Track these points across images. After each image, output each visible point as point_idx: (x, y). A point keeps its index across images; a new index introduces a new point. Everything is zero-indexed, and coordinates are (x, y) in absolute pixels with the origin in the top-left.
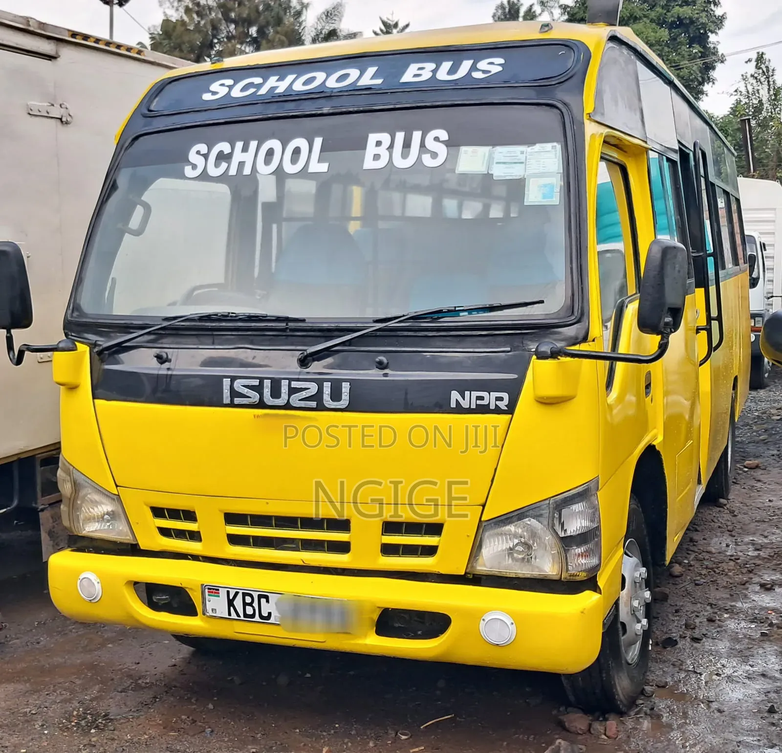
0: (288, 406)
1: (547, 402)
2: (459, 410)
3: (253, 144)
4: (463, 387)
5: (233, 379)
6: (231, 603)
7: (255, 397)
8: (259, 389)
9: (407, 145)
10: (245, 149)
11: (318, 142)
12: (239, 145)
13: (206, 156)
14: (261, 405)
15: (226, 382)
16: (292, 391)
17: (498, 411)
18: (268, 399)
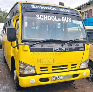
0: (62, 51)
1: (87, 49)
2: (80, 51)
3: (46, 16)
4: (80, 48)
5: (54, 48)
6: (56, 78)
7: (57, 51)
8: (58, 49)
9: (67, 19)
10: (45, 16)
11: (55, 17)
12: (44, 16)
13: (39, 17)
14: (58, 51)
15: (53, 49)
16: (62, 49)
17: (83, 50)
18: (59, 51)
